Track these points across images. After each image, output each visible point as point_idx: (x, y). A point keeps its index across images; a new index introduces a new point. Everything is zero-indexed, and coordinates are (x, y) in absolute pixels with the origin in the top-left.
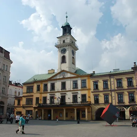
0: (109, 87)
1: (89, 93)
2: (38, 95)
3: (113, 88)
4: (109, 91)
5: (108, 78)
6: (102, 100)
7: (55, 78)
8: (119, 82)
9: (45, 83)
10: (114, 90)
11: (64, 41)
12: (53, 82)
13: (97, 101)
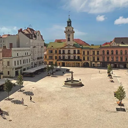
0: (89, 54)
1: (81, 55)
2: (56, 55)
3: (91, 54)
4: (89, 55)
5: (89, 50)
6: (86, 59)
7: (65, 48)
8: (94, 52)
9: (60, 50)
10: (91, 55)
11: (69, 30)
12: (64, 49)
13: (84, 59)
